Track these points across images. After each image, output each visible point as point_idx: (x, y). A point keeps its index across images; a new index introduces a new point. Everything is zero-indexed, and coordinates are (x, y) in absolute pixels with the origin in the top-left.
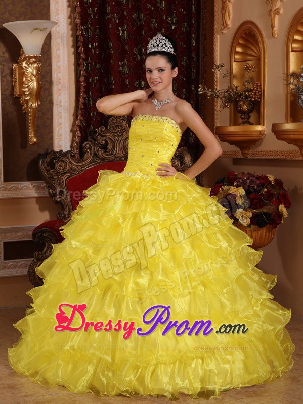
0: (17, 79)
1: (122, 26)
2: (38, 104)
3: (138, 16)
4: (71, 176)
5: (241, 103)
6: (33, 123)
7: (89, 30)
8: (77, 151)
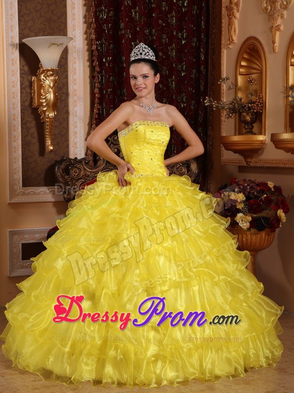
0: (36, 91)
1: (135, 41)
2: (54, 114)
3: (150, 32)
4: (85, 182)
5: (245, 114)
6: (50, 132)
7: (104, 45)
8: (91, 158)
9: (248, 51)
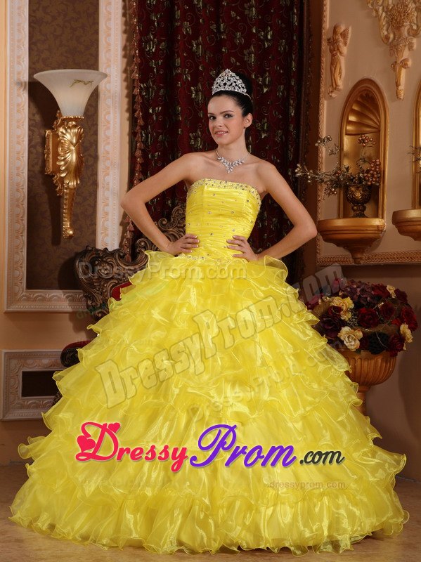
0: (51, 150)
1: (195, 85)
2: (77, 184)
4: (119, 283)
5: (353, 189)
6: (70, 209)
7: (150, 90)
8: (127, 250)
9: (359, 99)
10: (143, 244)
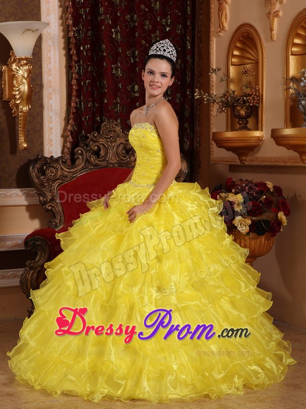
0: (7, 82)
1: (115, 27)
2: (29, 108)
3: (132, 18)
4: (63, 183)
5: (238, 108)
6: (24, 128)
7: (81, 32)
8: (68, 157)
9: (241, 39)
10: (80, 152)
